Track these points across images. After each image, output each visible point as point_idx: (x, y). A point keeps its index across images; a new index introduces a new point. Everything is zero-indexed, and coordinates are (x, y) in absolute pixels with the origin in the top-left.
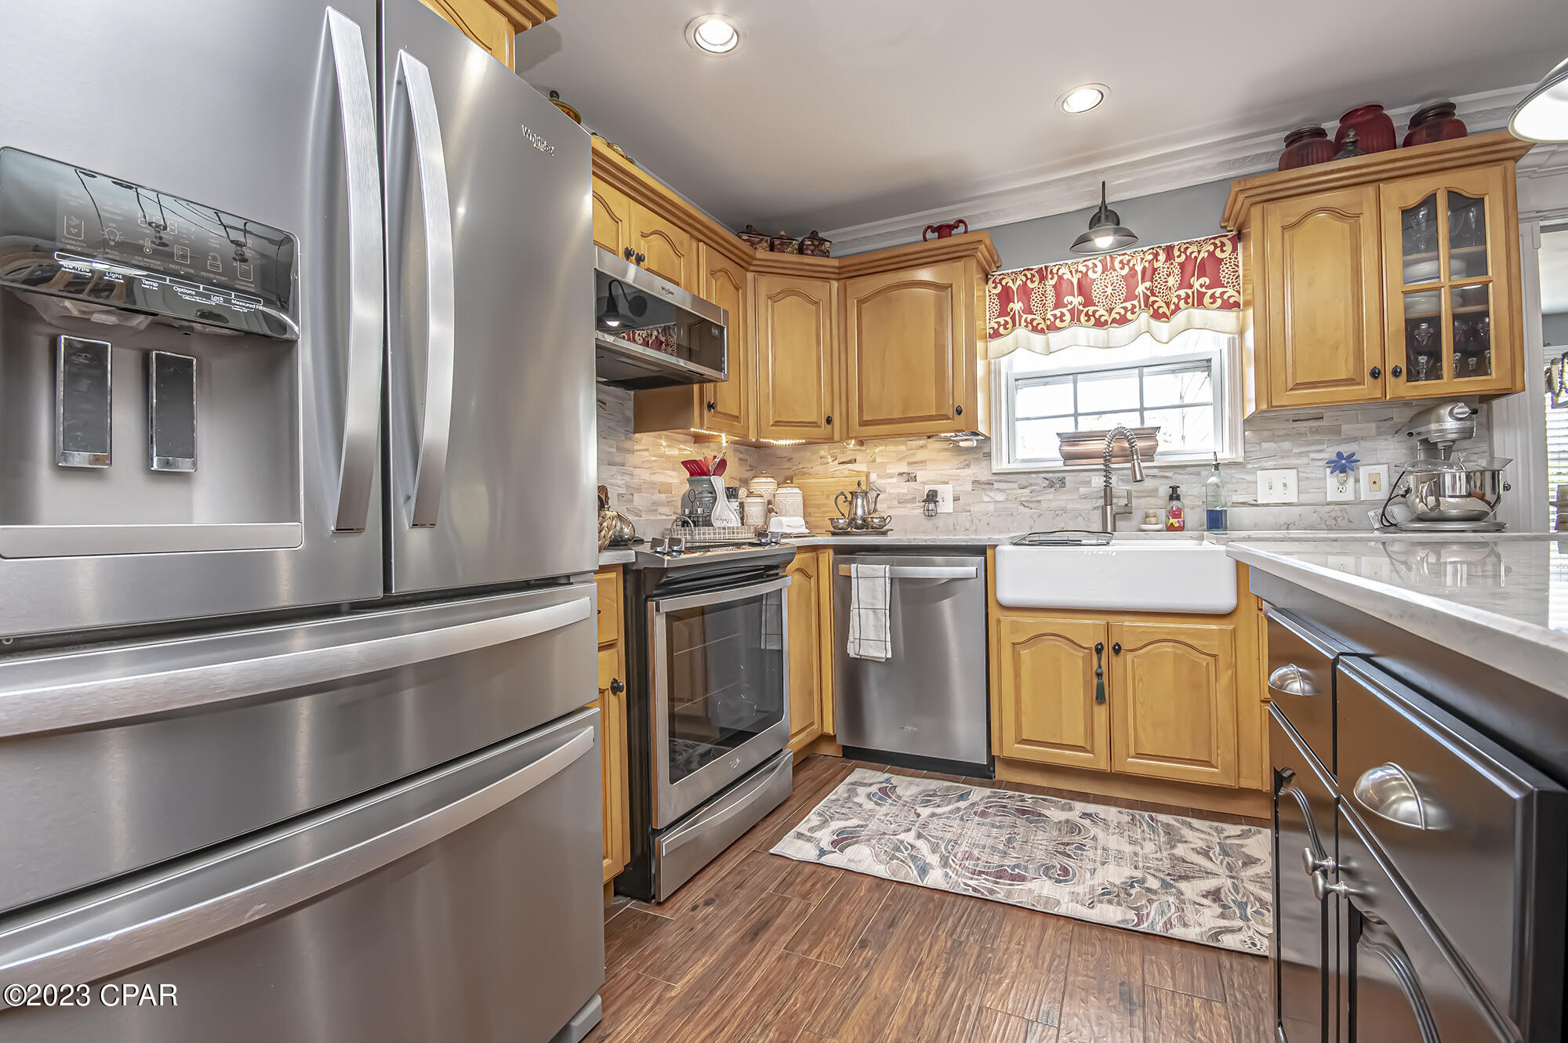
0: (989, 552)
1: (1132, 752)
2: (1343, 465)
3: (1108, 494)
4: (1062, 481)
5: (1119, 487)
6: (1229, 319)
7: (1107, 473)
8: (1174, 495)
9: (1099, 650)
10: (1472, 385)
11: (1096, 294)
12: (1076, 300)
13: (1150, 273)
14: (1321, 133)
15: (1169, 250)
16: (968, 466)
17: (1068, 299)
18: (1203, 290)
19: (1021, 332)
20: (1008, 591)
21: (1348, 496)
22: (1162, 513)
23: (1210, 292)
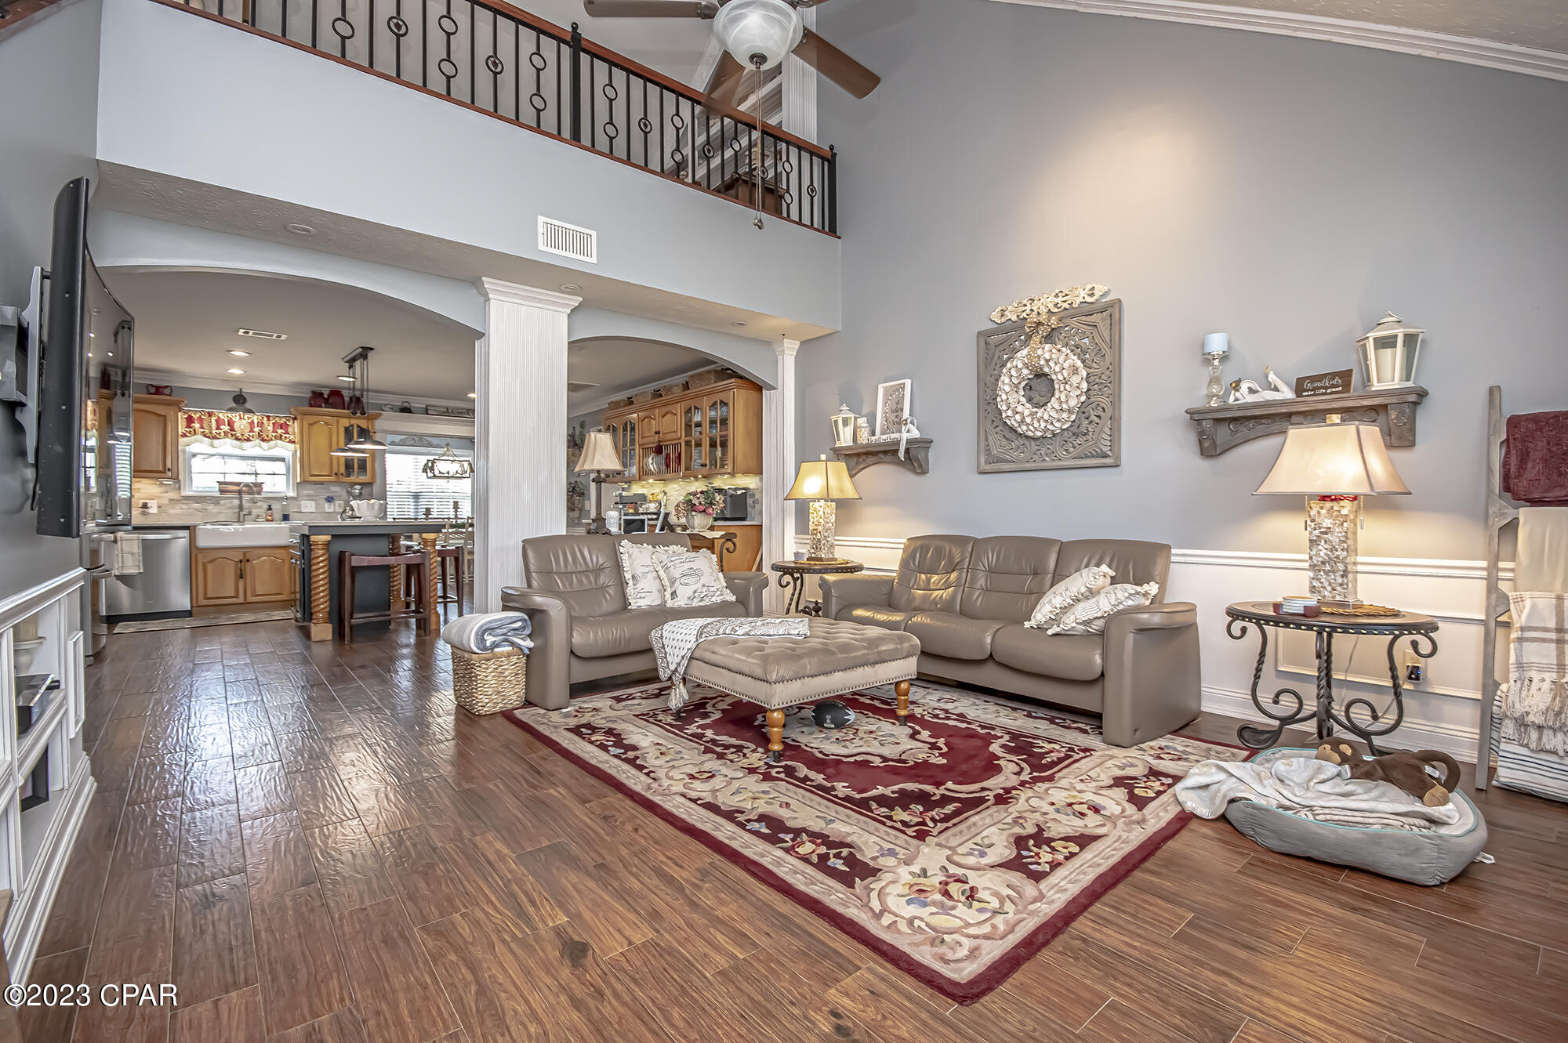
0: (192, 528)
1: (254, 595)
2: (330, 500)
3: (241, 507)
4: (218, 500)
5: (246, 504)
6: (291, 446)
7: (241, 499)
8: (270, 508)
9: (241, 561)
10: (362, 479)
11: (236, 426)
12: (227, 428)
13: (261, 424)
14: (322, 394)
15: (268, 417)
16: (167, 492)
17: (222, 427)
18: (282, 434)
19: (199, 437)
20: (202, 542)
21: (331, 510)
22: (264, 515)
23: (284, 435)
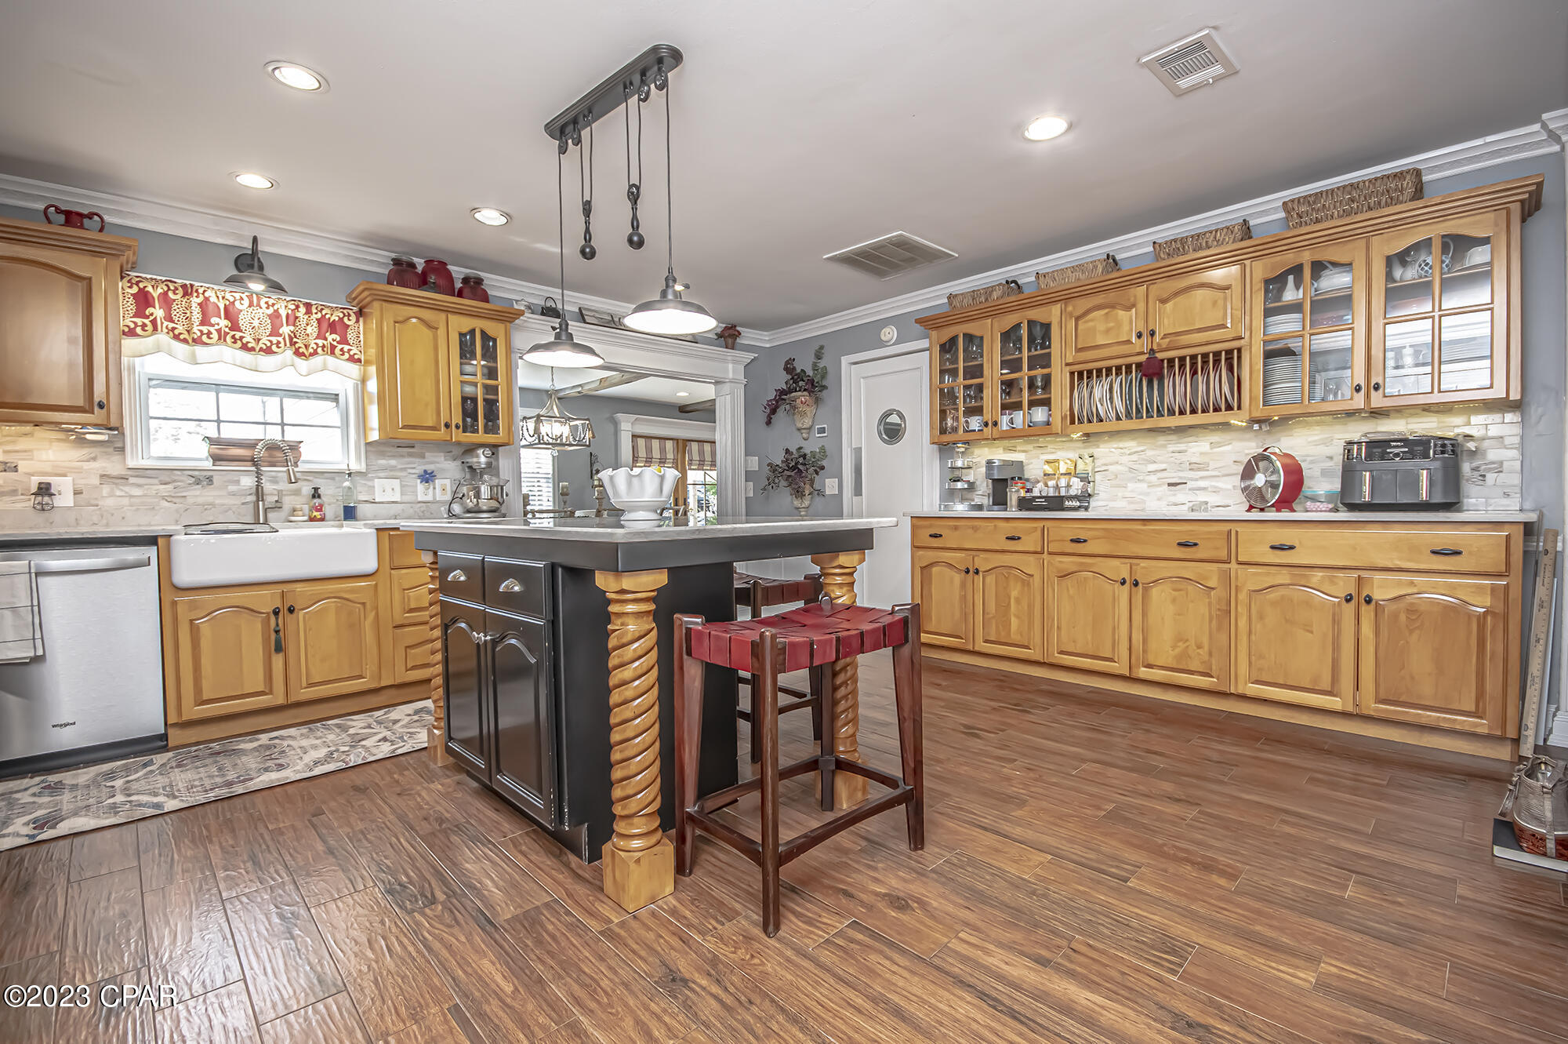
0: (160, 541)
1: (304, 684)
2: (427, 477)
3: (259, 493)
4: (210, 480)
5: (268, 487)
6: (354, 370)
7: (259, 475)
8: (316, 494)
9: (276, 613)
10: (491, 438)
11: (243, 320)
12: (223, 323)
13: (292, 320)
14: (412, 266)
15: (308, 306)
17: (214, 320)
18: (335, 343)
19: (163, 338)
20: (185, 574)
21: (429, 498)
22: (306, 508)
23: (340, 347)
